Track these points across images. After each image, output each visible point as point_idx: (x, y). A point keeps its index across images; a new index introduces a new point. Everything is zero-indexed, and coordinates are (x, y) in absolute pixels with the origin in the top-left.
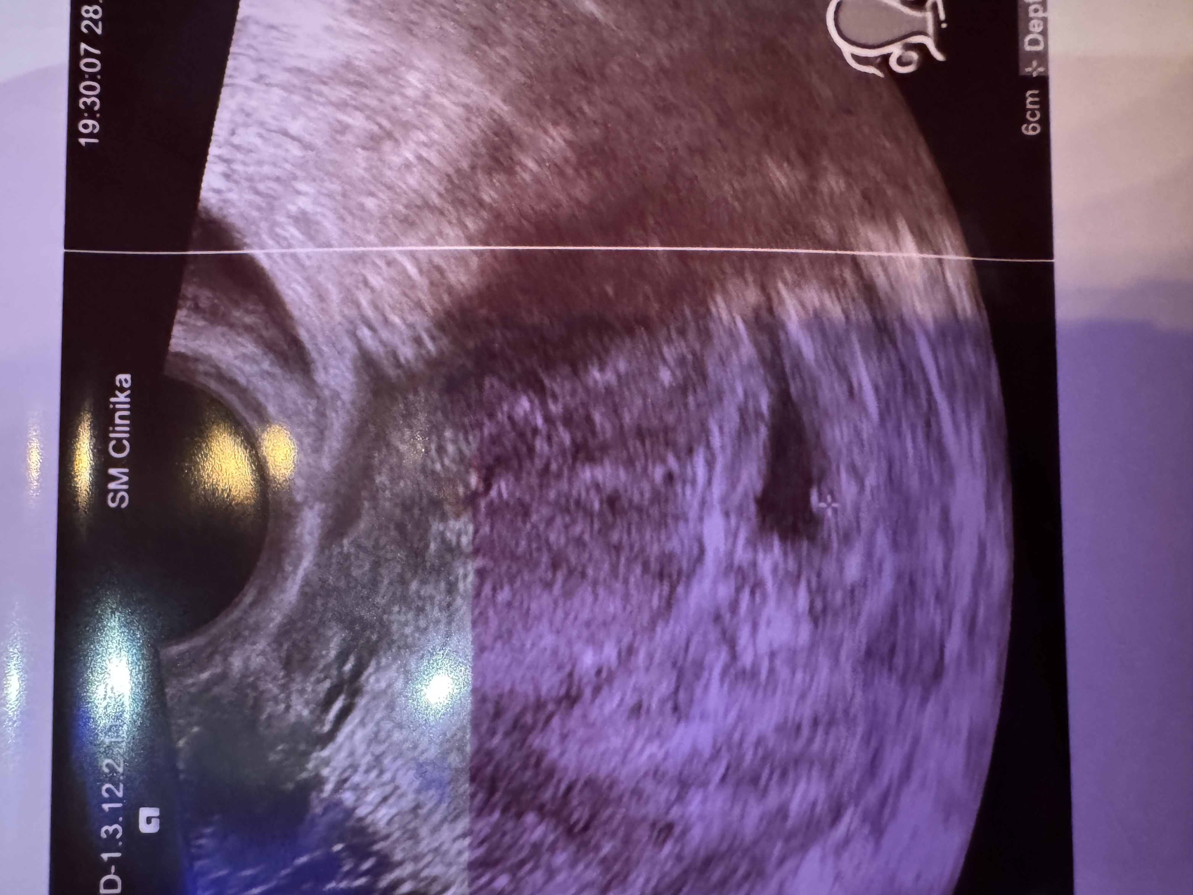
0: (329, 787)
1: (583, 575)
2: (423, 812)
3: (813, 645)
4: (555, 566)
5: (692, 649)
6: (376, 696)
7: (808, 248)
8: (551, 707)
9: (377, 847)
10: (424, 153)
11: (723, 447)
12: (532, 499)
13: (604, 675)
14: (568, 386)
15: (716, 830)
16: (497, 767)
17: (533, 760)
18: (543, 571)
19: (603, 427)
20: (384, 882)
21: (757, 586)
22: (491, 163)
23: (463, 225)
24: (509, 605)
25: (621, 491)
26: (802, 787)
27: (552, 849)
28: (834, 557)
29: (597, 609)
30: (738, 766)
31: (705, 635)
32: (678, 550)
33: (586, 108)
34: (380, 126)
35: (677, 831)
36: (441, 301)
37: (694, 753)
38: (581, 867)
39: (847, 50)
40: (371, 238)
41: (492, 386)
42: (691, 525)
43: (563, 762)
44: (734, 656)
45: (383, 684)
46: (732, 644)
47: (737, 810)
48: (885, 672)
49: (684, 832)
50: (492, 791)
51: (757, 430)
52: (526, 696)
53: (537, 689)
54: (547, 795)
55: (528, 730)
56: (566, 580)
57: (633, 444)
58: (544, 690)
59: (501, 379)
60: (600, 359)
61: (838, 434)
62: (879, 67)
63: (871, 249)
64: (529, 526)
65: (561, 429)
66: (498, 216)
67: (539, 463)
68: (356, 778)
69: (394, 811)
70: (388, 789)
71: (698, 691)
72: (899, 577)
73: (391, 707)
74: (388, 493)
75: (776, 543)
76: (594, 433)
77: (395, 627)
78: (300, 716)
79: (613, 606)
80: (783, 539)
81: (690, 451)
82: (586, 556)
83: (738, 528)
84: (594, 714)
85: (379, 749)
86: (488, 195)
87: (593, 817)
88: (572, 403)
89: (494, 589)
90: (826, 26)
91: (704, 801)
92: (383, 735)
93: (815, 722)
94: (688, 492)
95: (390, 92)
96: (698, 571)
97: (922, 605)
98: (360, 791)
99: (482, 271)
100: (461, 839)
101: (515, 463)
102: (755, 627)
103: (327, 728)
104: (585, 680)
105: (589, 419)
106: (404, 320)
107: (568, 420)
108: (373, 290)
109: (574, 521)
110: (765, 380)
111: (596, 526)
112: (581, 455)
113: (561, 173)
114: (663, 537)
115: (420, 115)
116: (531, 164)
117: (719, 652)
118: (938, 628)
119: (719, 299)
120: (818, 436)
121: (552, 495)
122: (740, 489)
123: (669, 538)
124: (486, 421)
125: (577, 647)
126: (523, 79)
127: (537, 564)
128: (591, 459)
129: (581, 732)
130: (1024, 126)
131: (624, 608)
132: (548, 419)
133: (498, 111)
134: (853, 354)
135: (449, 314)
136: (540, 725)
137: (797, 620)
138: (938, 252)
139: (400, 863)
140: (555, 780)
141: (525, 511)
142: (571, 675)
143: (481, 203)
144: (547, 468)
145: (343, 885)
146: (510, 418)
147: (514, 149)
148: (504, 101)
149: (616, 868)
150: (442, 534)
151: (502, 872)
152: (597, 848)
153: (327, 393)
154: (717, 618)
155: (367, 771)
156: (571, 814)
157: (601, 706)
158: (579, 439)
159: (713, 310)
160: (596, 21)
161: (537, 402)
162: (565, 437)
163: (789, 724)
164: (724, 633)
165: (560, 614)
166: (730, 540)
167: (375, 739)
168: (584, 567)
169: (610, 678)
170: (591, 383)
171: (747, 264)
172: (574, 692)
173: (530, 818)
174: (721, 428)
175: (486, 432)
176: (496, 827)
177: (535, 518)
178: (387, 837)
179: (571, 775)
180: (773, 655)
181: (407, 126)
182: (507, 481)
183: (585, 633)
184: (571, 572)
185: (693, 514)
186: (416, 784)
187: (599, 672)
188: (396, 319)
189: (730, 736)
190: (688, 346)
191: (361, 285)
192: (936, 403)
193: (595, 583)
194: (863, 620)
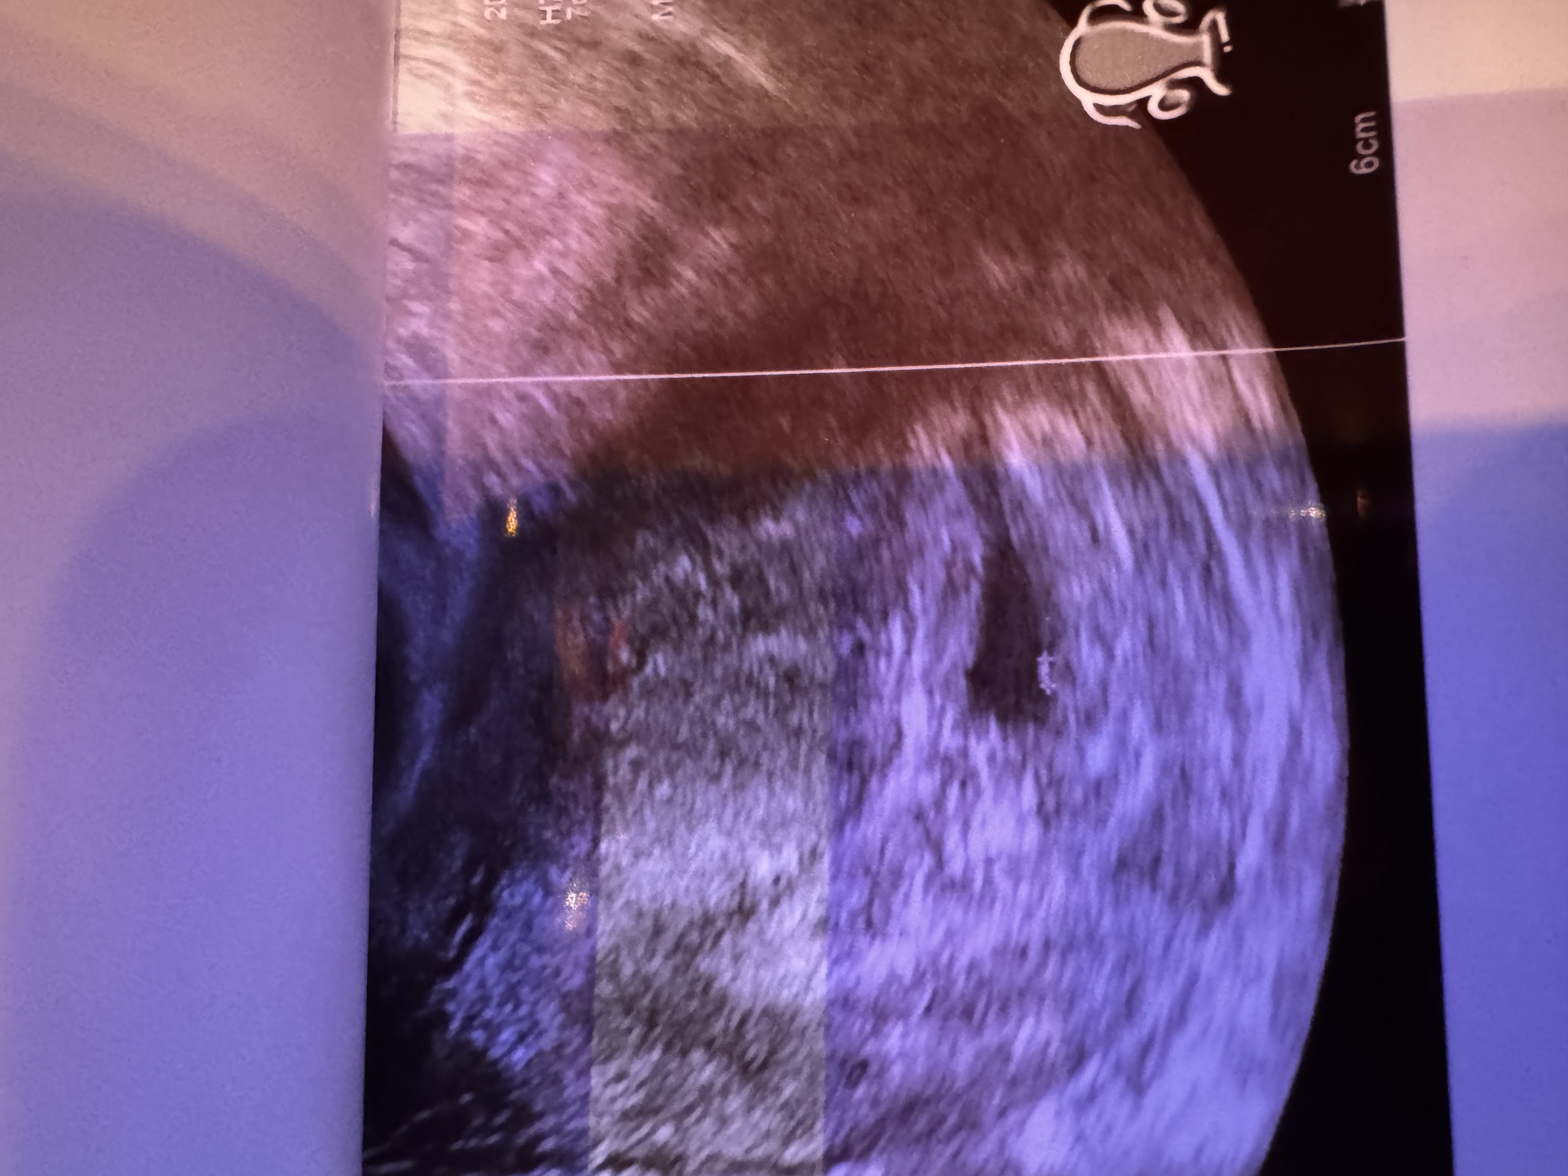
0: (455, 1025)
1: (757, 764)
2: (569, 1050)
3: (1043, 853)
4: (723, 754)
5: (888, 854)
6: (509, 915)
7: (1037, 358)
8: (720, 924)
9: (514, 1096)
10: (560, 265)
11: (925, 610)
12: (696, 675)
13: (783, 882)
14: (736, 542)
15: (920, 1068)
16: (656, 998)
17: (699, 988)
18: (709, 761)
19: (778, 590)
20: (522, 1139)
21: (969, 779)
22: (639, 274)
23: (608, 351)
24: (670, 801)
25: (801, 666)
26: (1029, 1024)
27: (725, 1092)
28: (1072, 743)
29: (774, 805)
30: (947, 993)
31: (905, 837)
32: (871, 735)
33: (755, 204)
34: (507, 232)
35: (873, 1069)
36: (581, 441)
37: (893, 976)
38: (757, 1114)
39: (1088, 100)
40: (500, 367)
41: (646, 543)
42: (886, 706)
43: (733, 990)
44: (940, 863)
45: (518, 900)
46: (937, 848)
47: (945, 1049)
48: (1146, 889)
49: (882, 1072)
50: (651, 1024)
51: (967, 588)
52: (691, 909)
53: (702, 901)
54: (719, 1026)
55: (694, 952)
56: (735, 774)
57: (815, 608)
58: (712, 902)
59: (655, 533)
60: (774, 507)
61: (1076, 589)
62: (1132, 116)
63: (1123, 353)
64: (692, 708)
65: (728, 590)
66: (650, 339)
67: (702, 633)
68: (488, 1013)
69: (532, 1053)
70: (525, 1026)
71: (897, 902)
72: (1164, 769)
73: (528, 926)
74: (521, 671)
75: (993, 726)
76: (767, 594)
77: (531, 831)
78: (418, 940)
79: (792, 803)
80: (1003, 720)
81: (885, 616)
82: (759, 743)
83: (943, 709)
84: (771, 930)
85: (515, 977)
86: (638, 313)
87: (772, 1052)
88: (740, 560)
89: (651, 786)
90: (1059, 75)
91: (904, 1035)
92: (517, 962)
93: (1047, 946)
94: (883, 664)
95: (517, 192)
96: (896, 761)
97: (1200, 802)
98: (492, 1029)
99: (632, 406)
100: (614, 1085)
101: (674, 634)
102: (966, 826)
103: (452, 954)
104: (761, 890)
105: (761, 579)
106: (539, 465)
107: (737, 578)
108: (501, 430)
109: (745, 704)
110: (977, 526)
111: (772, 708)
112: (753, 623)
113: (726, 284)
114: (853, 718)
115: (554, 220)
116: (689, 274)
117: (922, 857)
118: (1225, 835)
119: (919, 429)
120: (1048, 593)
121: (719, 672)
122: (947, 661)
123: (860, 720)
124: (639, 584)
125: (750, 852)
126: (677, 170)
127: (700, 754)
128: (767, 628)
129: (756, 951)
130: (1354, 163)
131: (806, 805)
132: (714, 581)
133: (648, 211)
134: (1097, 486)
135: (592, 456)
136: (708, 945)
137: (1021, 821)
138: (1220, 345)
139: (541, 1115)
140: (726, 1012)
141: (687, 689)
142: (743, 884)
143: (629, 323)
144: (711, 640)
145: (473, 1143)
146: (668, 579)
147: (668, 255)
148: (655, 198)
149: (800, 1113)
150: (587, 720)
151: (664, 1122)
152: (778, 1090)
153: (448, 551)
154: (919, 816)
155: (501, 1005)
156: (744, 1052)
157: (781, 923)
158: (750, 603)
159: (912, 443)
160: (767, 95)
161: (699, 559)
162: (732, 600)
163: (1013, 944)
164: (927, 833)
165: (729, 813)
166: (935, 723)
167: (508, 966)
168: (758, 756)
169: (791, 887)
170: (764, 536)
171: (954, 383)
172: (747, 903)
173: (697, 1056)
174: (922, 588)
175: (639, 597)
176: (658, 1069)
177: (697, 698)
178: (525, 1083)
179: (745, 1005)
180: (989, 862)
181: (540, 233)
182: (665, 653)
183: (760, 835)
184: (742, 762)
185: (888, 690)
186: (560, 1018)
187: (777, 880)
188: (528, 464)
189: (935, 959)
190: (880, 488)
191: (488, 424)
192: (1218, 543)
193: (770, 775)
194: (1112, 822)
